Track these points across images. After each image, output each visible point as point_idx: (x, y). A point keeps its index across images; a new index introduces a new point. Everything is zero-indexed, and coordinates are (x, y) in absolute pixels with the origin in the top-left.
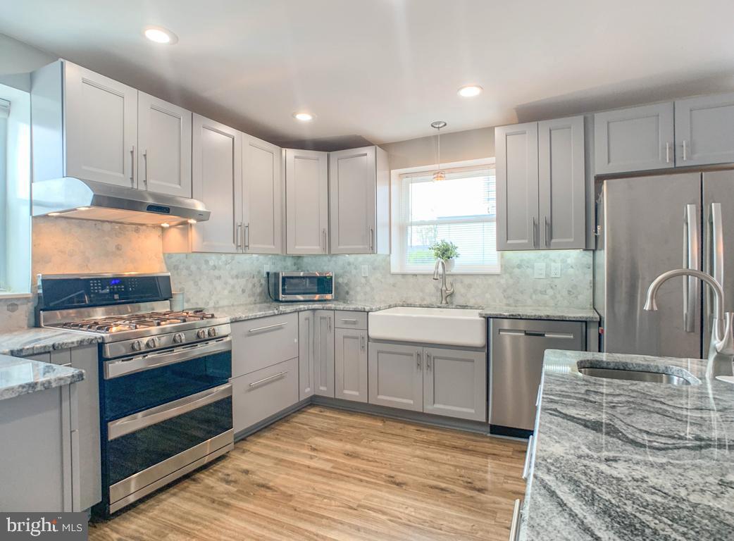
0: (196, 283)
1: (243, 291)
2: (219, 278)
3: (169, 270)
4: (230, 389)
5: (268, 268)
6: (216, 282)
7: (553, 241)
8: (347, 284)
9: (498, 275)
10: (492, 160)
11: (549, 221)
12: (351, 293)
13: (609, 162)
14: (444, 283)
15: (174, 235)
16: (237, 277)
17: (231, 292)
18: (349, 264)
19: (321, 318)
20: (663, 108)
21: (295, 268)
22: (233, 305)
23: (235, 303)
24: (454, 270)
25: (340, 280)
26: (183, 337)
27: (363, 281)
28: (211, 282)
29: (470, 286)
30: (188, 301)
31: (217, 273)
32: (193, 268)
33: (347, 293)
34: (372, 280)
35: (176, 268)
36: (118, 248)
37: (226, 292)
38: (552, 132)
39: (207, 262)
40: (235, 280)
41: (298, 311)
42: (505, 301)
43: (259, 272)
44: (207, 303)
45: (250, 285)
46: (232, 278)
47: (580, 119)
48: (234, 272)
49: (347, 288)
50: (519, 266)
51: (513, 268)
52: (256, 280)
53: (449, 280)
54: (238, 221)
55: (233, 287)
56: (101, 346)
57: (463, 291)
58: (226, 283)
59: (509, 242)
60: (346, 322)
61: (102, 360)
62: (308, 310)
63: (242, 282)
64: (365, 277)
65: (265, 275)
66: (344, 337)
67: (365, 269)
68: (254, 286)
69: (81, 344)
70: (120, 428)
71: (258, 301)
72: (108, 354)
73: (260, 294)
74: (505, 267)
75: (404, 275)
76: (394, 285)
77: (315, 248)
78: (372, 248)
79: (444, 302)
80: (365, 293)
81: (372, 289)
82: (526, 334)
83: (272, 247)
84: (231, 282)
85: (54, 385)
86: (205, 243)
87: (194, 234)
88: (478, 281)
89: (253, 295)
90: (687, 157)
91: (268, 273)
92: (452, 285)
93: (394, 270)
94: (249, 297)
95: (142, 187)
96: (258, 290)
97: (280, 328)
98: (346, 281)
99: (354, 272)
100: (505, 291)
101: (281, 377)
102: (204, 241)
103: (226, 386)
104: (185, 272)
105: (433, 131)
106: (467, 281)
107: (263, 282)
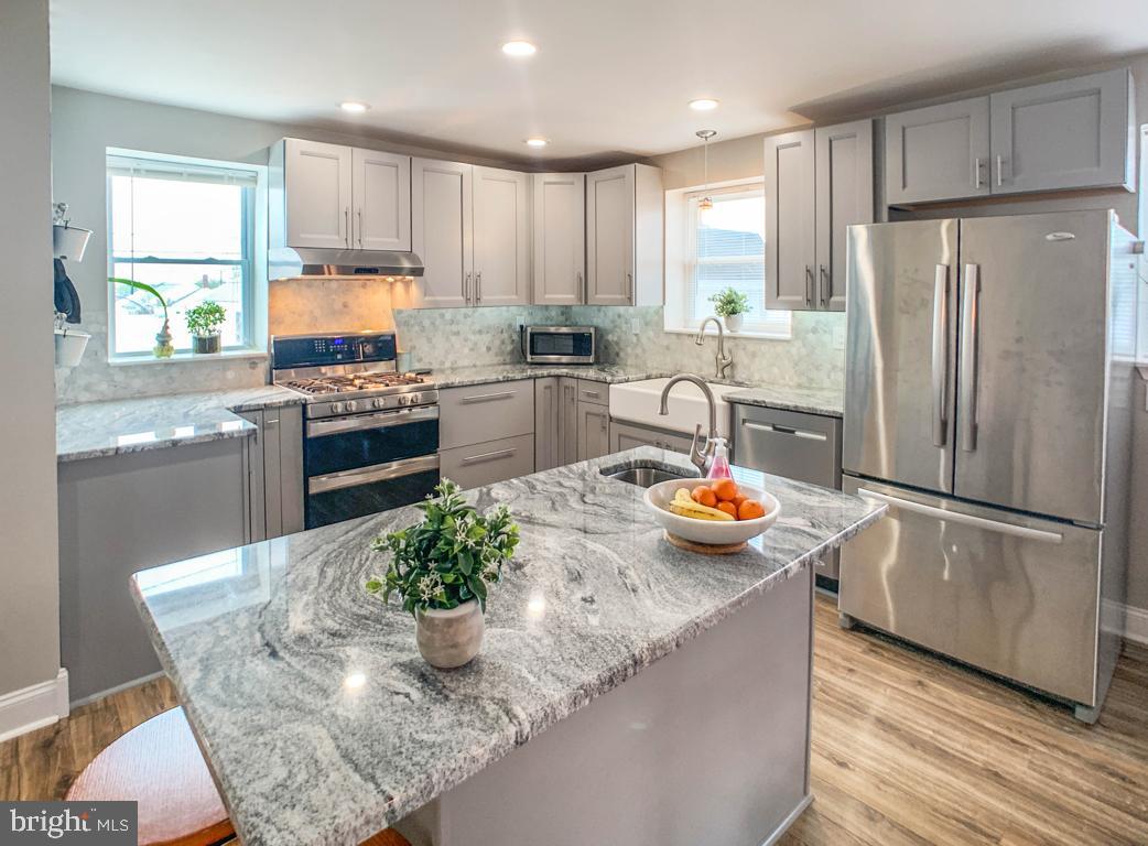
0: (429, 340)
1: (489, 349)
2: (458, 333)
3: (398, 325)
4: (438, 461)
5: (522, 320)
6: (453, 338)
7: (832, 299)
8: (617, 343)
9: (787, 341)
10: (761, 178)
11: (828, 272)
12: (622, 354)
13: (904, 186)
14: (721, 349)
15: (399, 287)
16: (480, 332)
17: (472, 350)
18: (619, 316)
19: (566, 387)
20: (975, 105)
21: (562, 318)
22: (475, 366)
23: (478, 363)
24: (741, 333)
25: (610, 337)
26: (381, 404)
27: (634, 339)
28: (447, 338)
29: (754, 355)
30: (420, 360)
31: (454, 328)
32: (427, 323)
33: (617, 354)
34: (644, 340)
35: (406, 323)
36: (345, 306)
37: (466, 351)
38: (834, 143)
39: (442, 316)
40: (478, 336)
41: (535, 378)
42: (796, 379)
43: (510, 326)
44: (443, 363)
45: (497, 343)
46: (474, 333)
47: (867, 124)
48: (477, 327)
49: (617, 349)
50: (814, 331)
51: (807, 332)
52: (505, 335)
53: (727, 345)
54: (468, 269)
55: (476, 344)
56: (304, 406)
57: (746, 361)
58: (466, 340)
59: (780, 298)
60: (588, 395)
61: (305, 419)
62: (549, 376)
63: (486, 339)
64: (636, 335)
65: (518, 329)
66: (587, 413)
67: (636, 324)
68: (503, 342)
69: (287, 404)
70: (323, 483)
71: (508, 361)
72: (310, 415)
73: (512, 352)
74: (796, 331)
75: (679, 335)
76: (668, 348)
77: (568, 298)
78: (630, 299)
79: (720, 375)
80: (637, 356)
81: (644, 351)
82: (775, 428)
83: (514, 297)
84: (472, 337)
85: (236, 435)
86: (427, 298)
87: (414, 288)
88: (764, 348)
89: (501, 353)
90: (1002, 180)
91: (522, 327)
92: (730, 352)
93: (667, 328)
94: (497, 355)
95: (357, 247)
96: (509, 348)
97: (508, 397)
98: (615, 339)
99: (624, 327)
100: (796, 365)
101: (509, 455)
102: (425, 295)
103: (431, 457)
104: (417, 328)
105: (700, 141)
106: (751, 347)
107: (515, 337)
